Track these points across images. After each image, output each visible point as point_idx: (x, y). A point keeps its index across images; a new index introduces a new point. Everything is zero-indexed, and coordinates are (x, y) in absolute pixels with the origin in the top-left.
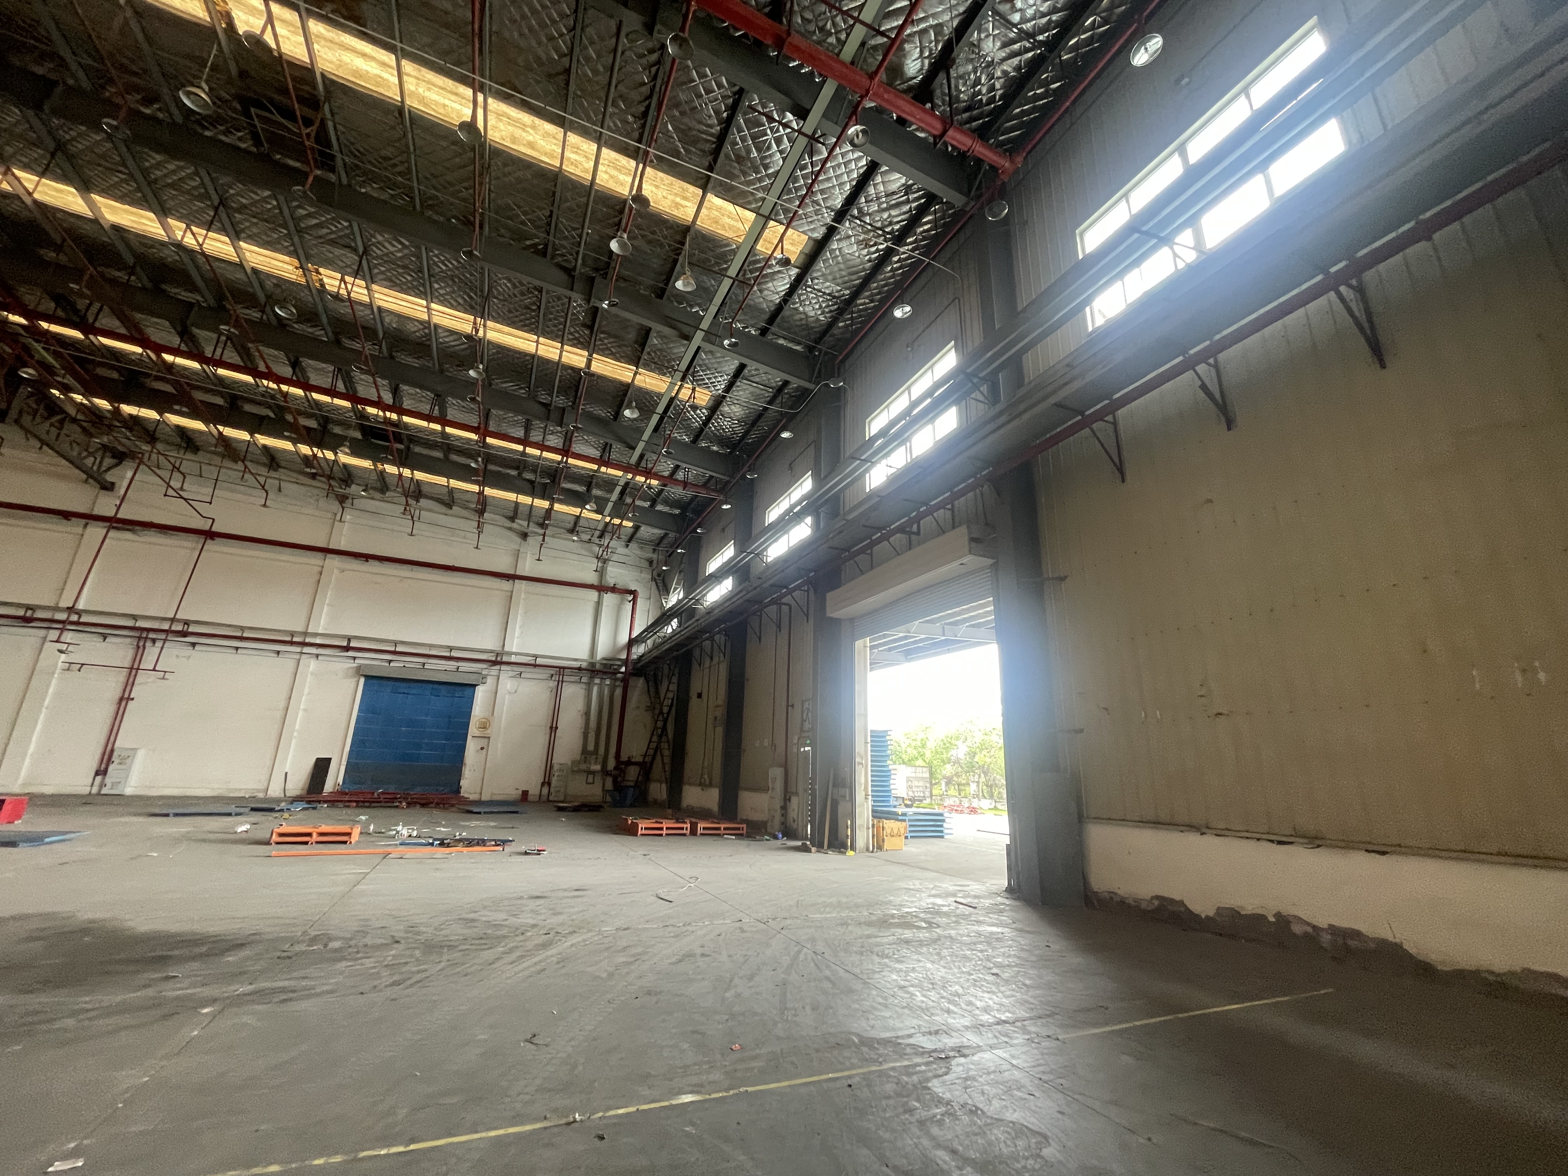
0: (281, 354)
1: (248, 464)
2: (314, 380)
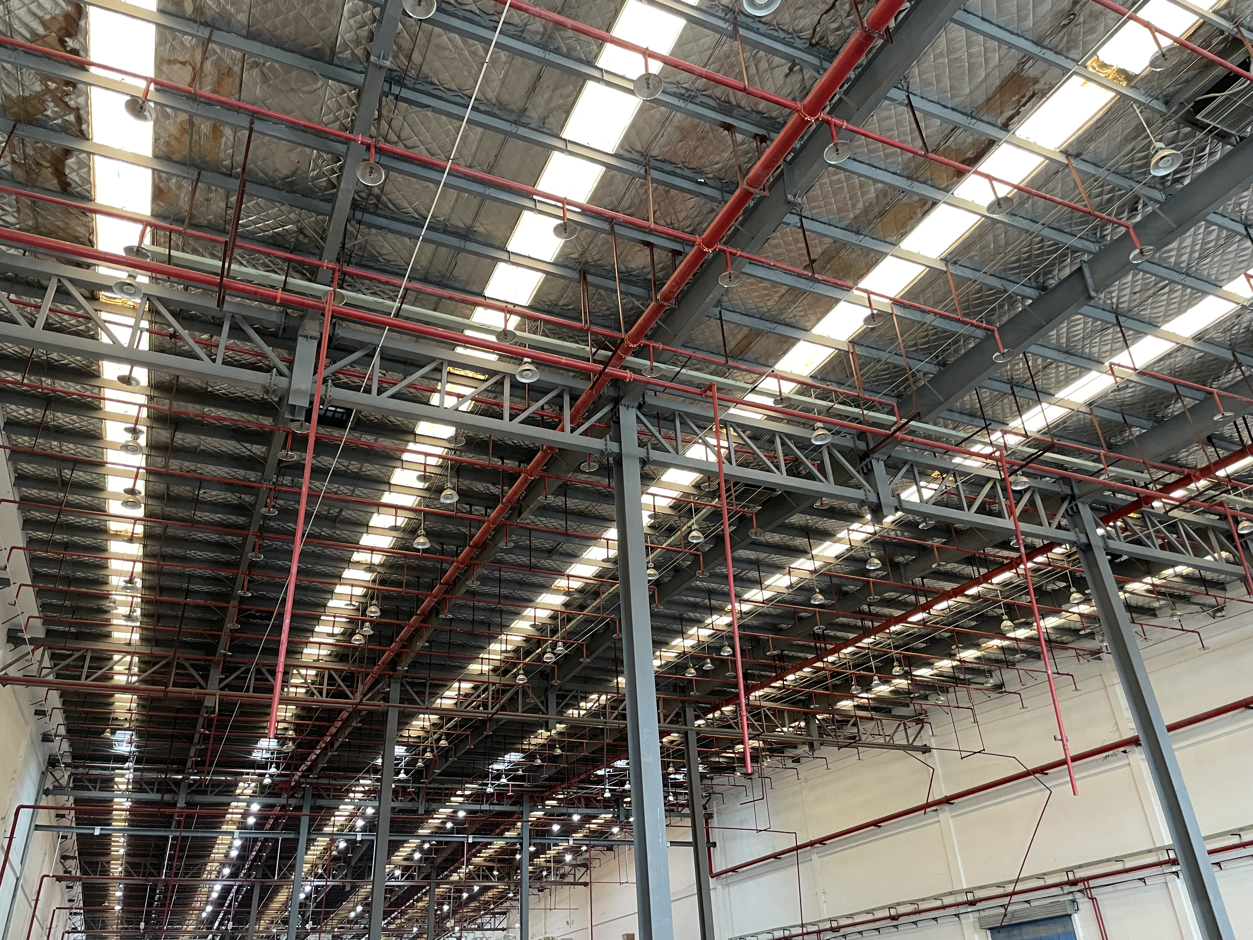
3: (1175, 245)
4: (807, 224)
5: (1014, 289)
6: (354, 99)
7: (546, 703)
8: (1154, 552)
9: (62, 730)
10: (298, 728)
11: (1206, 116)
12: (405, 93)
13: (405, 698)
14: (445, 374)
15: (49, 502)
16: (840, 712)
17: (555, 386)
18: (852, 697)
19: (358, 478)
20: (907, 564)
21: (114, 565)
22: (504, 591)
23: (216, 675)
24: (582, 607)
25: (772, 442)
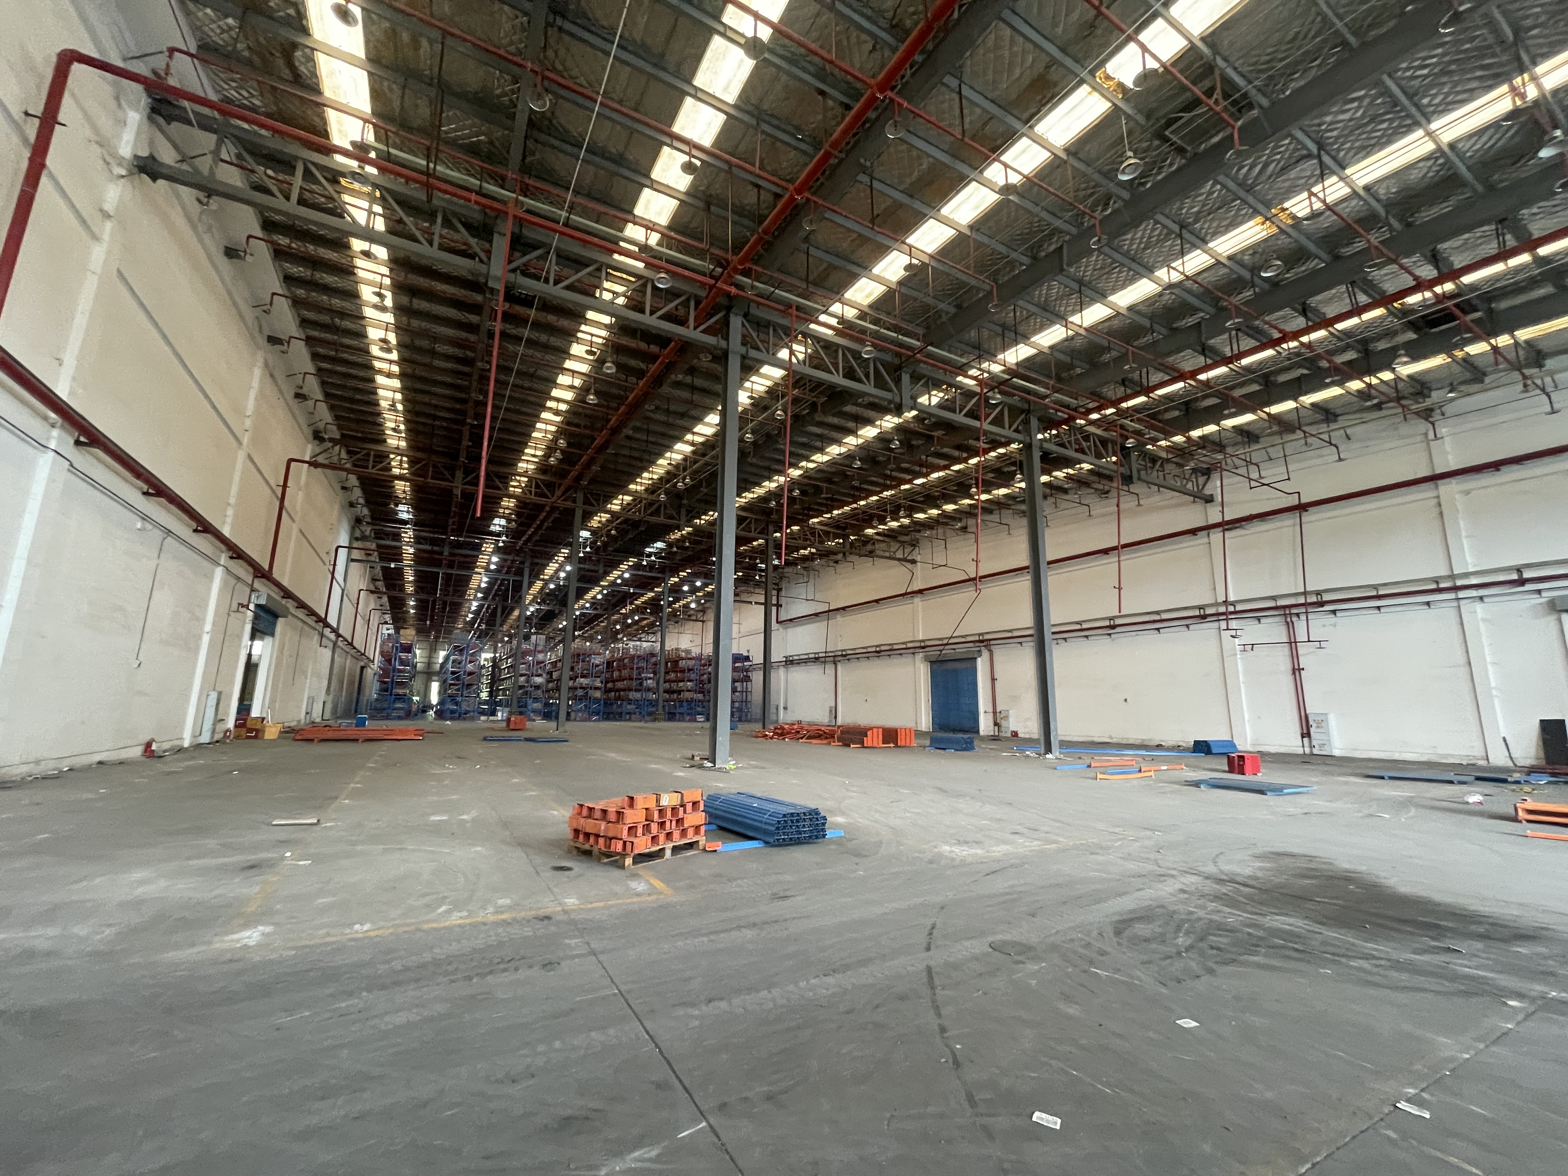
0: (1287, 311)
1: (1304, 428)
2: (1331, 311)
3: (1129, 236)
4: (876, 184)
5: (1014, 255)
6: (526, 25)
7: (679, 513)
8: (1071, 453)
9: (361, 501)
10: (518, 515)
11: (1172, 133)
12: (567, 26)
13: (587, 502)
14: (604, 274)
15: (328, 343)
16: (866, 536)
17: (685, 293)
18: (873, 527)
19: (546, 347)
20: (918, 447)
21: (381, 392)
22: (651, 439)
23: (459, 474)
24: (704, 455)
25: (836, 351)
